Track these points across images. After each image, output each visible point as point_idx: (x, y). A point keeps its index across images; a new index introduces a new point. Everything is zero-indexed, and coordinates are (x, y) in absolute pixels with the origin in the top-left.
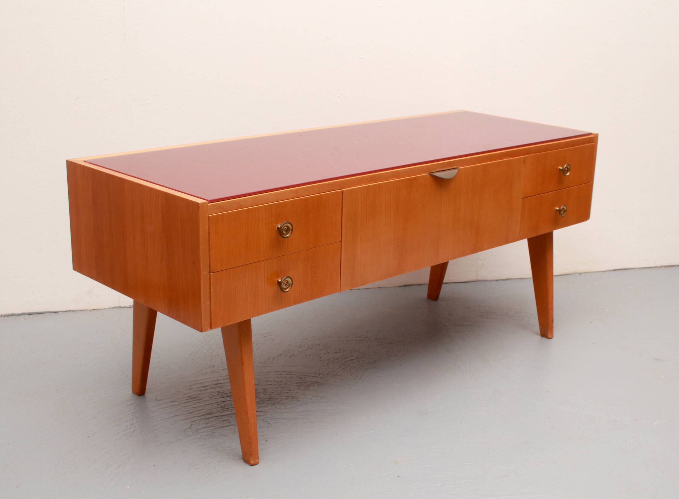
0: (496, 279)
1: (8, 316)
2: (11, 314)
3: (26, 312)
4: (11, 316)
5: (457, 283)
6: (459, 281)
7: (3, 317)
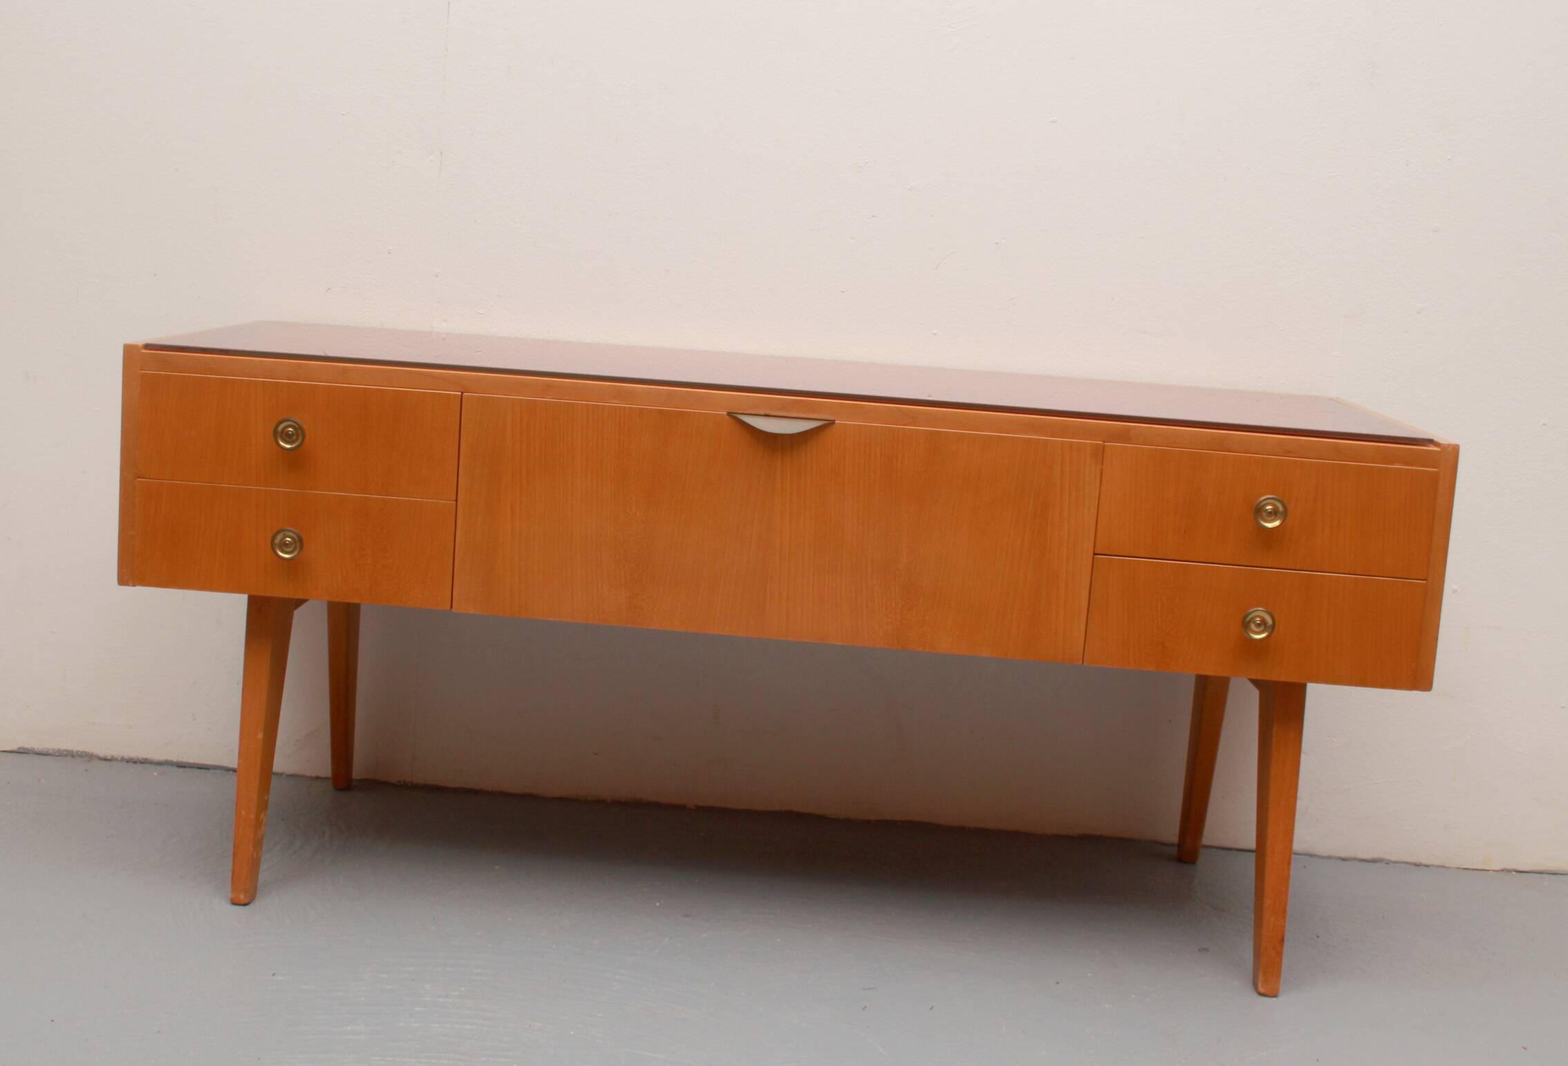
0: (1343, 855)
1: (135, 762)
2: (143, 759)
3: (174, 759)
4: (143, 763)
5: (1230, 849)
6: (1237, 846)
7: (124, 762)
